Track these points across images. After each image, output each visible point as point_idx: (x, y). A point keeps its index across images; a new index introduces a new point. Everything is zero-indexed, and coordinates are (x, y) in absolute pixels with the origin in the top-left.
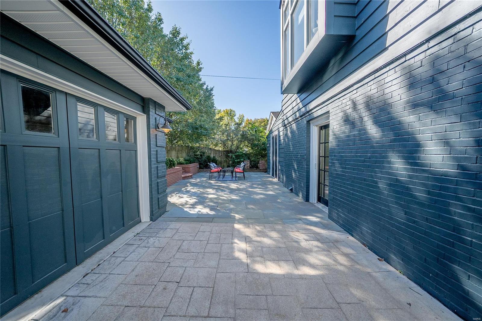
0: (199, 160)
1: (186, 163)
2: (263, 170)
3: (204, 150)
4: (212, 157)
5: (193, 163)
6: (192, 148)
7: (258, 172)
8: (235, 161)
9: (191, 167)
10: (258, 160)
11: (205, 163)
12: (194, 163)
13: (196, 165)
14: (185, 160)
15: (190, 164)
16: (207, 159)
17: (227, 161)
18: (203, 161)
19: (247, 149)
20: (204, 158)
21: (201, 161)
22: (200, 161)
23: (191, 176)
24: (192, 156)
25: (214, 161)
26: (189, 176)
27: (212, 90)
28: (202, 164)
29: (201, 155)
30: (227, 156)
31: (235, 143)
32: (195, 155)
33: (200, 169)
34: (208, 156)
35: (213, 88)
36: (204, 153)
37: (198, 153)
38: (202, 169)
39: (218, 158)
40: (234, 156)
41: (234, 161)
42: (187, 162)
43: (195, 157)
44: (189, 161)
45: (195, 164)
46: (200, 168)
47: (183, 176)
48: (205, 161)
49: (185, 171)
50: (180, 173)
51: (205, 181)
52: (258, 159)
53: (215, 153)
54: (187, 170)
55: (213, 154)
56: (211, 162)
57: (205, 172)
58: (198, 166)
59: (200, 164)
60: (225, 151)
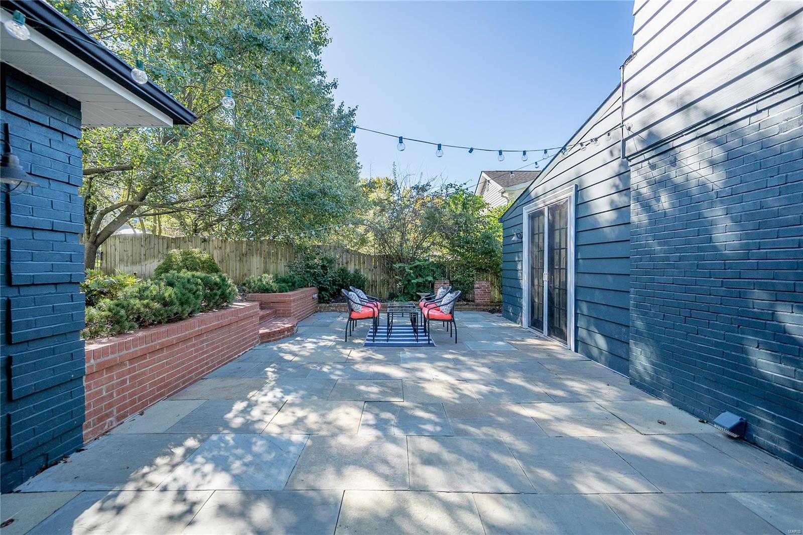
0: (319, 279)
1: (280, 289)
2: (484, 305)
3: (332, 254)
4: (352, 272)
5: (302, 287)
6: (301, 249)
7: (472, 310)
8: (413, 281)
9: (294, 301)
10: (471, 279)
11: (334, 287)
12: (305, 287)
13: (311, 292)
14: (278, 280)
15: (293, 290)
16: (339, 276)
17: (388, 282)
18: (329, 281)
19: (439, 253)
20: (331, 273)
21: (324, 281)
22: (319, 283)
23: (290, 329)
24: (299, 269)
25: (359, 283)
26: (281, 332)
27: (352, 113)
28: (326, 290)
29: (323, 267)
30: (390, 271)
31: (411, 236)
32: (308, 266)
33: (320, 302)
34: (342, 270)
35: (354, 110)
36: (331, 261)
37: (316, 260)
38: (328, 302)
39: (367, 275)
40: (411, 269)
41: (409, 281)
42: (284, 284)
43: (307, 272)
44: (288, 283)
45: (307, 289)
46: (321, 300)
47: (261, 331)
48: (334, 282)
49: (274, 311)
50: (253, 322)
51: (330, 348)
52: (469, 275)
53: (359, 262)
54: (281, 308)
55: (355, 265)
56: (351, 288)
57: (333, 311)
58: (316, 296)
59: (321, 290)
60: (383, 257)
